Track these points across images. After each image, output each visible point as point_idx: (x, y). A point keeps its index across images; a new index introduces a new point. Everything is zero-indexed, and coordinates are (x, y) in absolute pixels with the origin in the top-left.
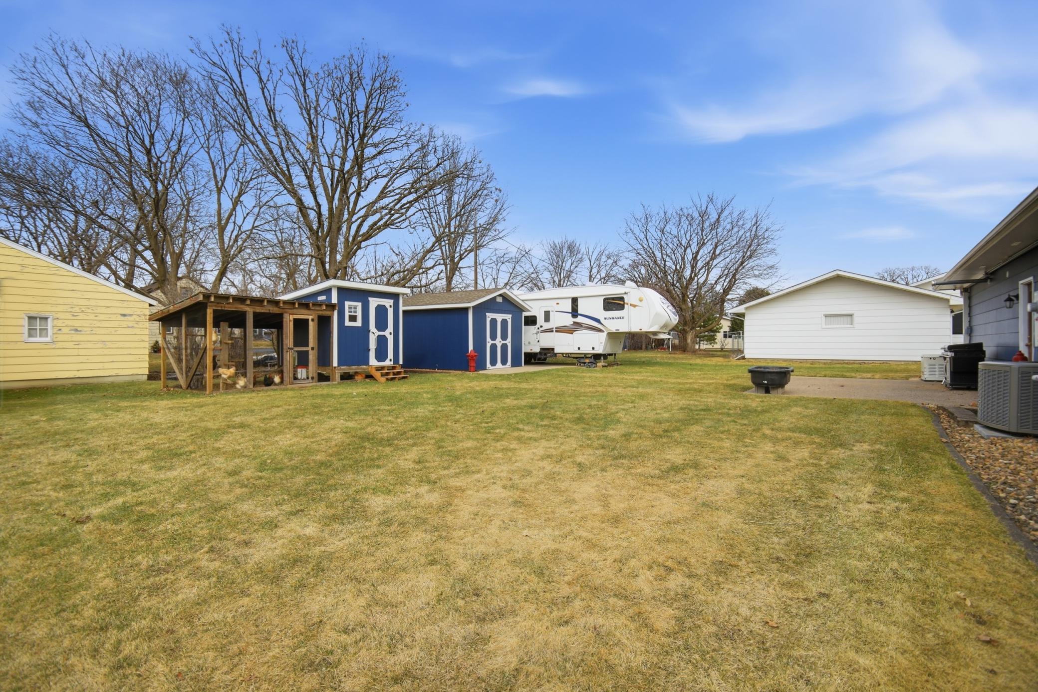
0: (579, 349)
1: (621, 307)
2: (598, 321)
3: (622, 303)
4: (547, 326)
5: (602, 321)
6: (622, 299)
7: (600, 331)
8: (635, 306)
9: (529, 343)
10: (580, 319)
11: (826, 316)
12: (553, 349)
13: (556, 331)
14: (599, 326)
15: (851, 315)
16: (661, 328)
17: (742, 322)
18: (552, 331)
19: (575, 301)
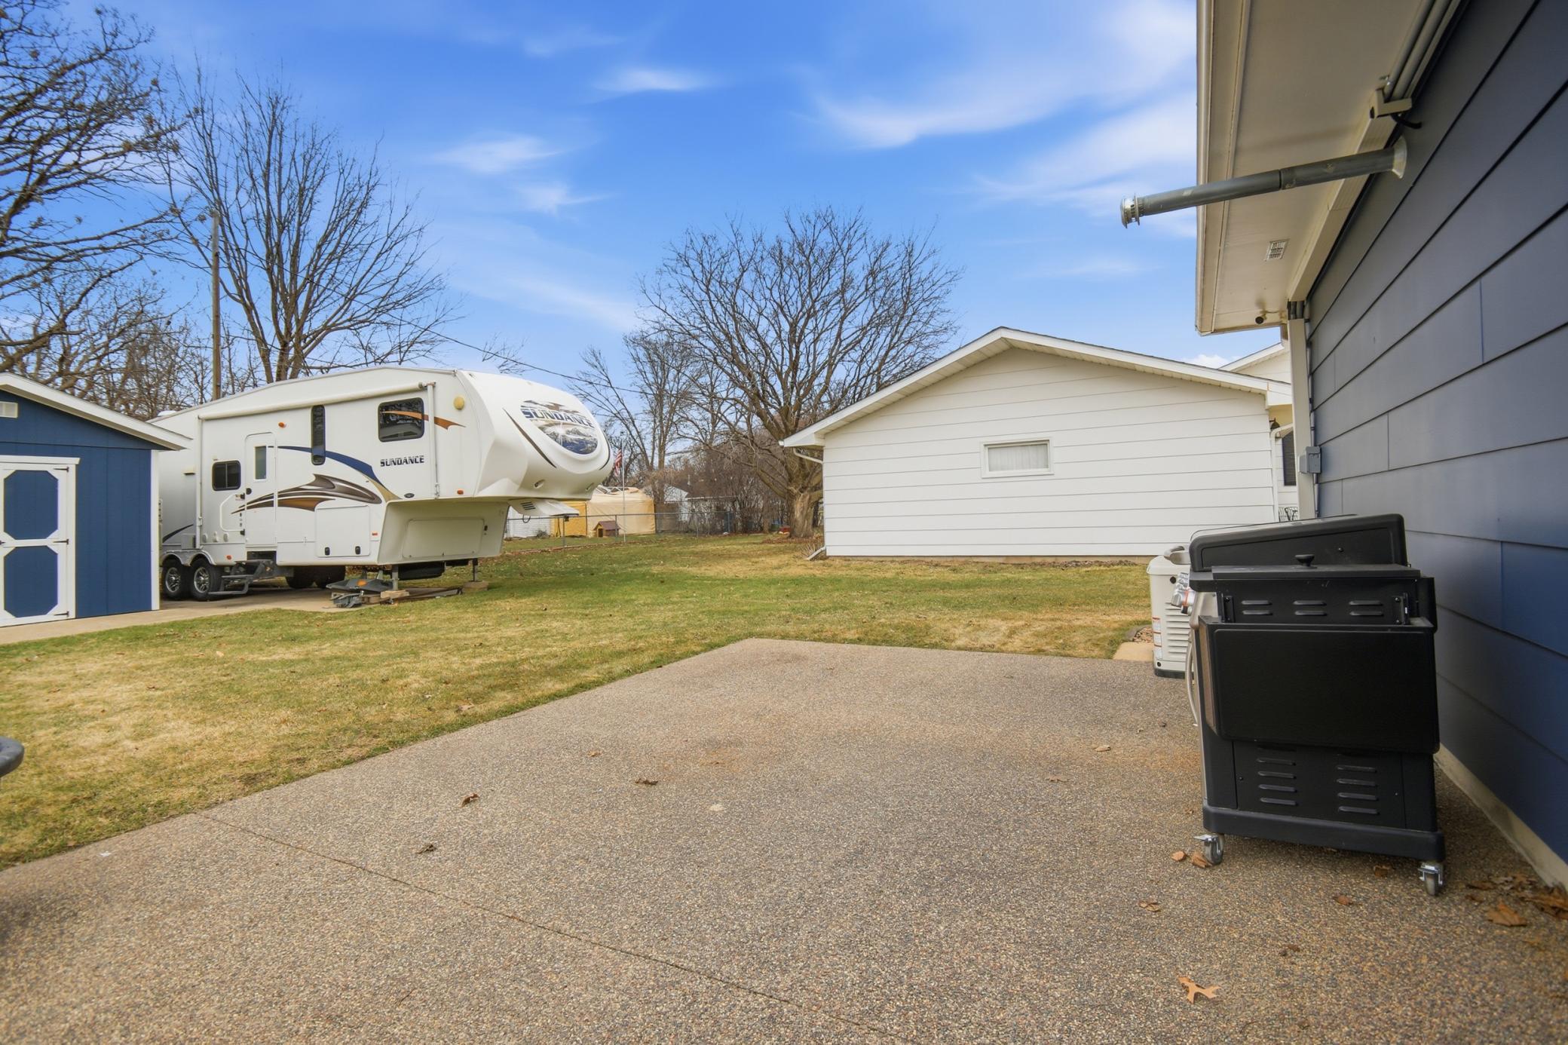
0: (327, 552)
1: (415, 429)
2: (365, 469)
3: (419, 416)
4: (260, 489)
5: (378, 470)
6: (416, 405)
7: (373, 499)
8: (446, 424)
9: (225, 538)
10: (331, 468)
11: (991, 447)
12: (271, 555)
13: (281, 504)
14: (371, 487)
15: (1043, 444)
16: (524, 485)
17: (817, 469)
18: (271, 504)
19: (318, 413)
